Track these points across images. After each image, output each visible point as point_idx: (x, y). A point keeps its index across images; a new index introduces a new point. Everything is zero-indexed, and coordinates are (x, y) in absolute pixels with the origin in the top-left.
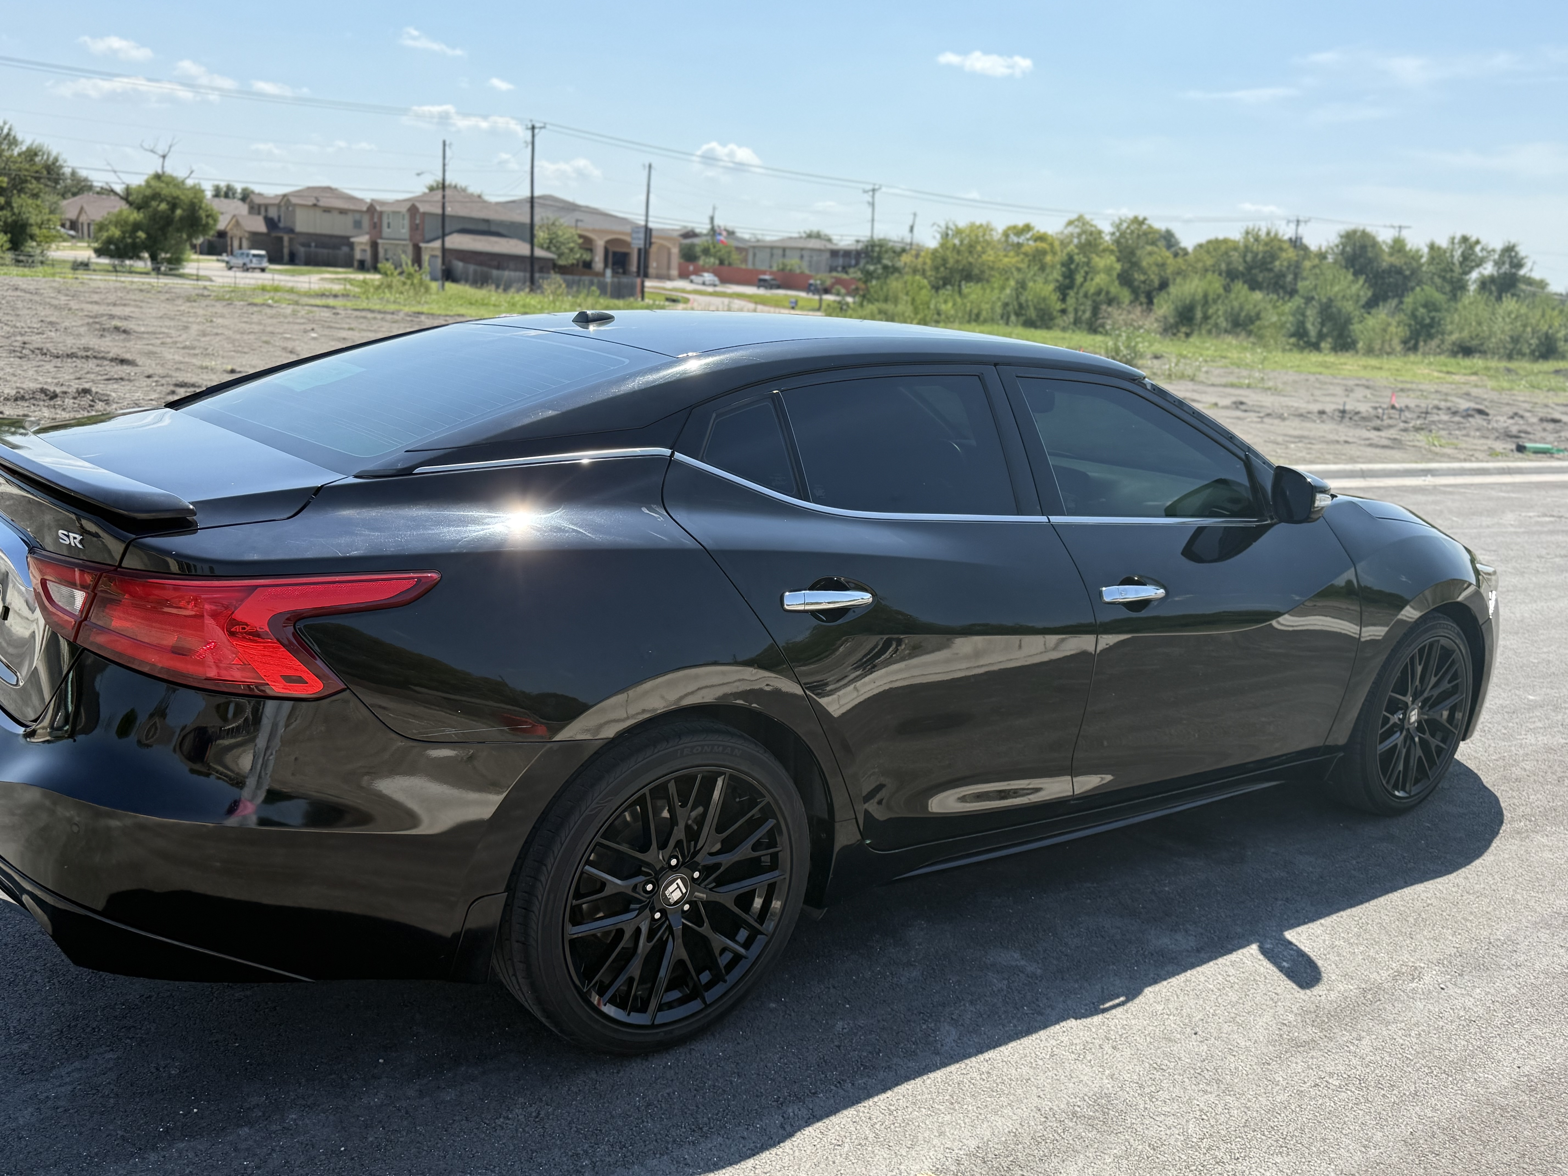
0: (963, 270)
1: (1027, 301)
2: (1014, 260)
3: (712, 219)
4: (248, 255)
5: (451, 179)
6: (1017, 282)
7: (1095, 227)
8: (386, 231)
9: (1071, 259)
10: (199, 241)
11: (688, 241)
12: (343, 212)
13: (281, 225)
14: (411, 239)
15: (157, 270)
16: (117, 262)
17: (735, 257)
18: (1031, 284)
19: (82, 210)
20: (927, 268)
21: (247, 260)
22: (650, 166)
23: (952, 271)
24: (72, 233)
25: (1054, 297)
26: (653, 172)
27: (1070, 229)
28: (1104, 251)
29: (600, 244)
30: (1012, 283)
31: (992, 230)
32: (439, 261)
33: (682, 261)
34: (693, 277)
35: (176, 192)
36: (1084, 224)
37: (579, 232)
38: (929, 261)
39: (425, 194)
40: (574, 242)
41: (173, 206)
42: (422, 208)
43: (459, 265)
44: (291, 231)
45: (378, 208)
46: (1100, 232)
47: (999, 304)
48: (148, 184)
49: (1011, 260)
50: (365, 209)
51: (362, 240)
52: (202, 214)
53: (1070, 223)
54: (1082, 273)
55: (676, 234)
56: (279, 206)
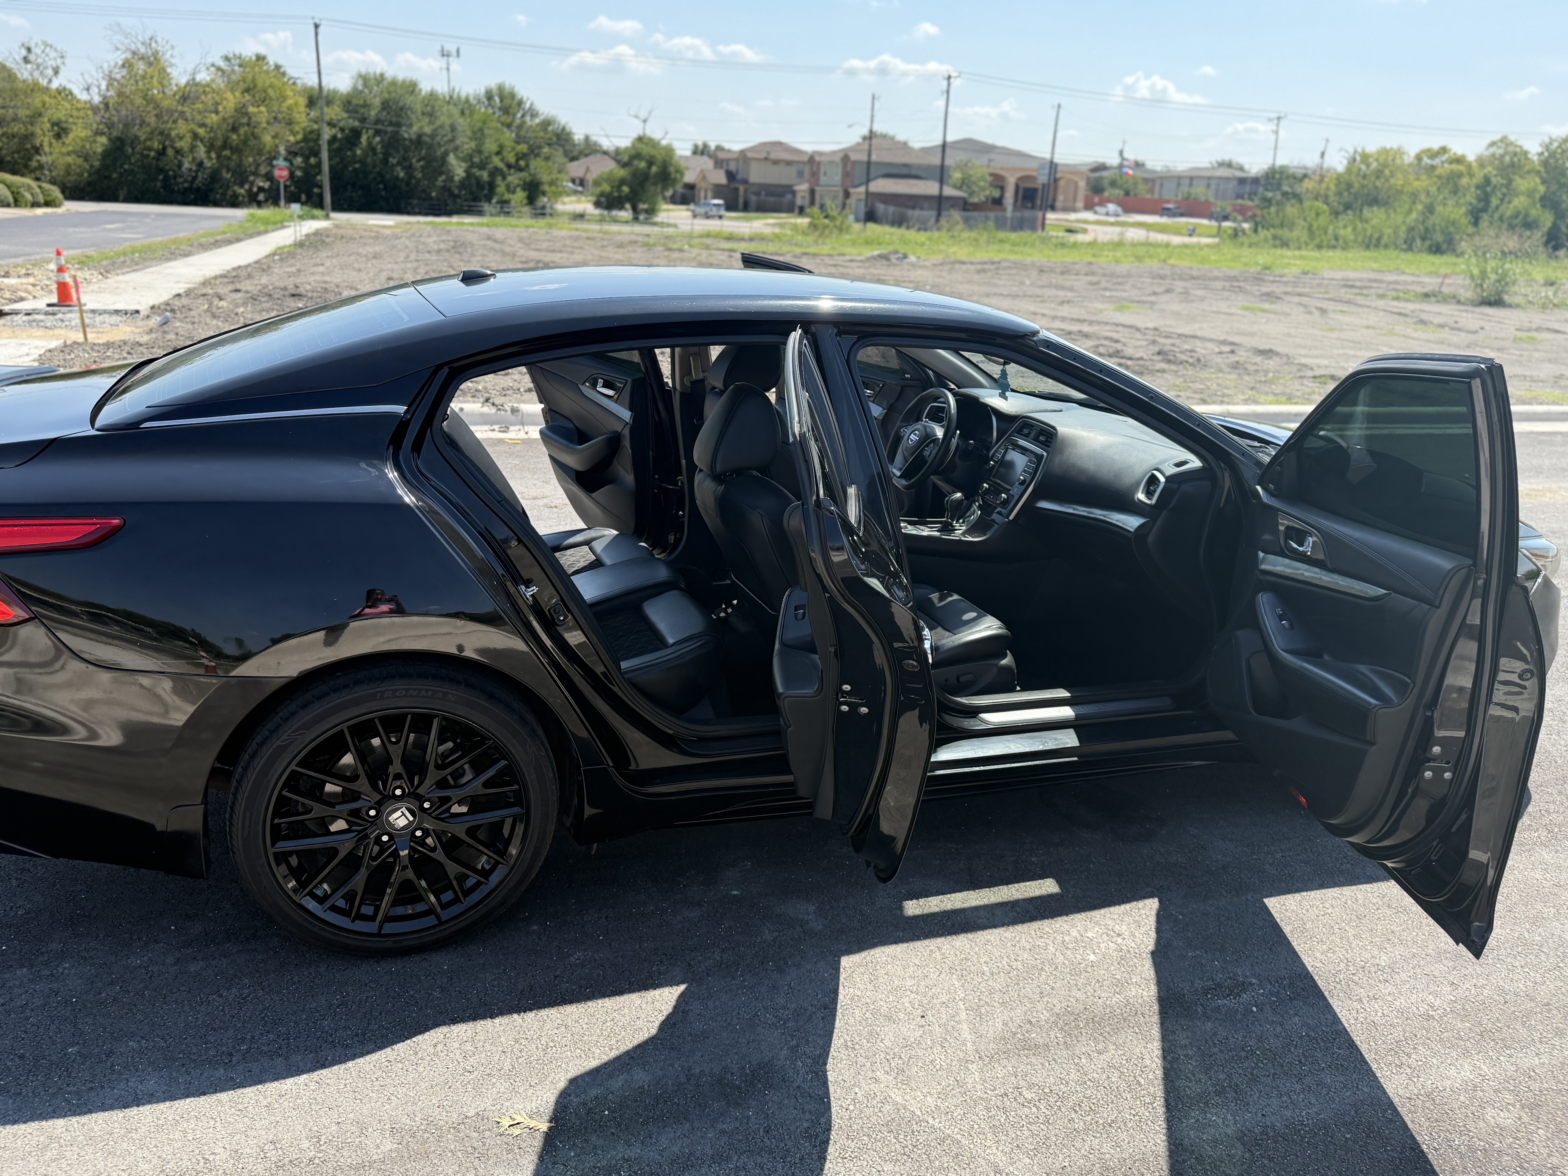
0: (1368, 195)
1: (1434, 225)
2: (1425, 184)
3: (1121, 153)
4: (709, 204)
5: (878, 128)
6: (1426, 207)
7: (1521, 147)
8: (823, 179)
9: (1487, 180)
10: (669, 193)
11: (1097, 175)
12: (789, 163)
13: (739, 177)
14: (843, 185)
15: (636, 219)
16: (606, 213)
17: (1142, 188)
18: (1439, 209)
19: (588, 170)
20: (1330, 193)
21: (708, 209)
22: (1059, 106)
23: (1356, 196)
24: (580, 189)
25: (1464, 221)
26: (1062, 112)
27: (1492, 150)
28: (1529, 172)
29: (1011, 182)
30: (1420, 207)
31: (1403, 153)
32: (862, 204)
33: (1089, 193)
34: (1098, 209)
35: (653, 152)
36: (1507, 145)
37: (991, 171)
38: (1332, 187)
39: (858, 144)
40: (985, 180)
41: (650, 163)
42: (853, 157)
43: (880, 207)
44: (745, 182)
45: (817, 158)
46: (1526, 153)
47: (1404, 228)
48: (634, 146)
49: (1423, 183)
50: (806, 159)
51: (802, 188)
52: (672, 170)
53: (1493, 144)
54: (1499, 194)
55: (1085, 169)
56: (737, 160)
